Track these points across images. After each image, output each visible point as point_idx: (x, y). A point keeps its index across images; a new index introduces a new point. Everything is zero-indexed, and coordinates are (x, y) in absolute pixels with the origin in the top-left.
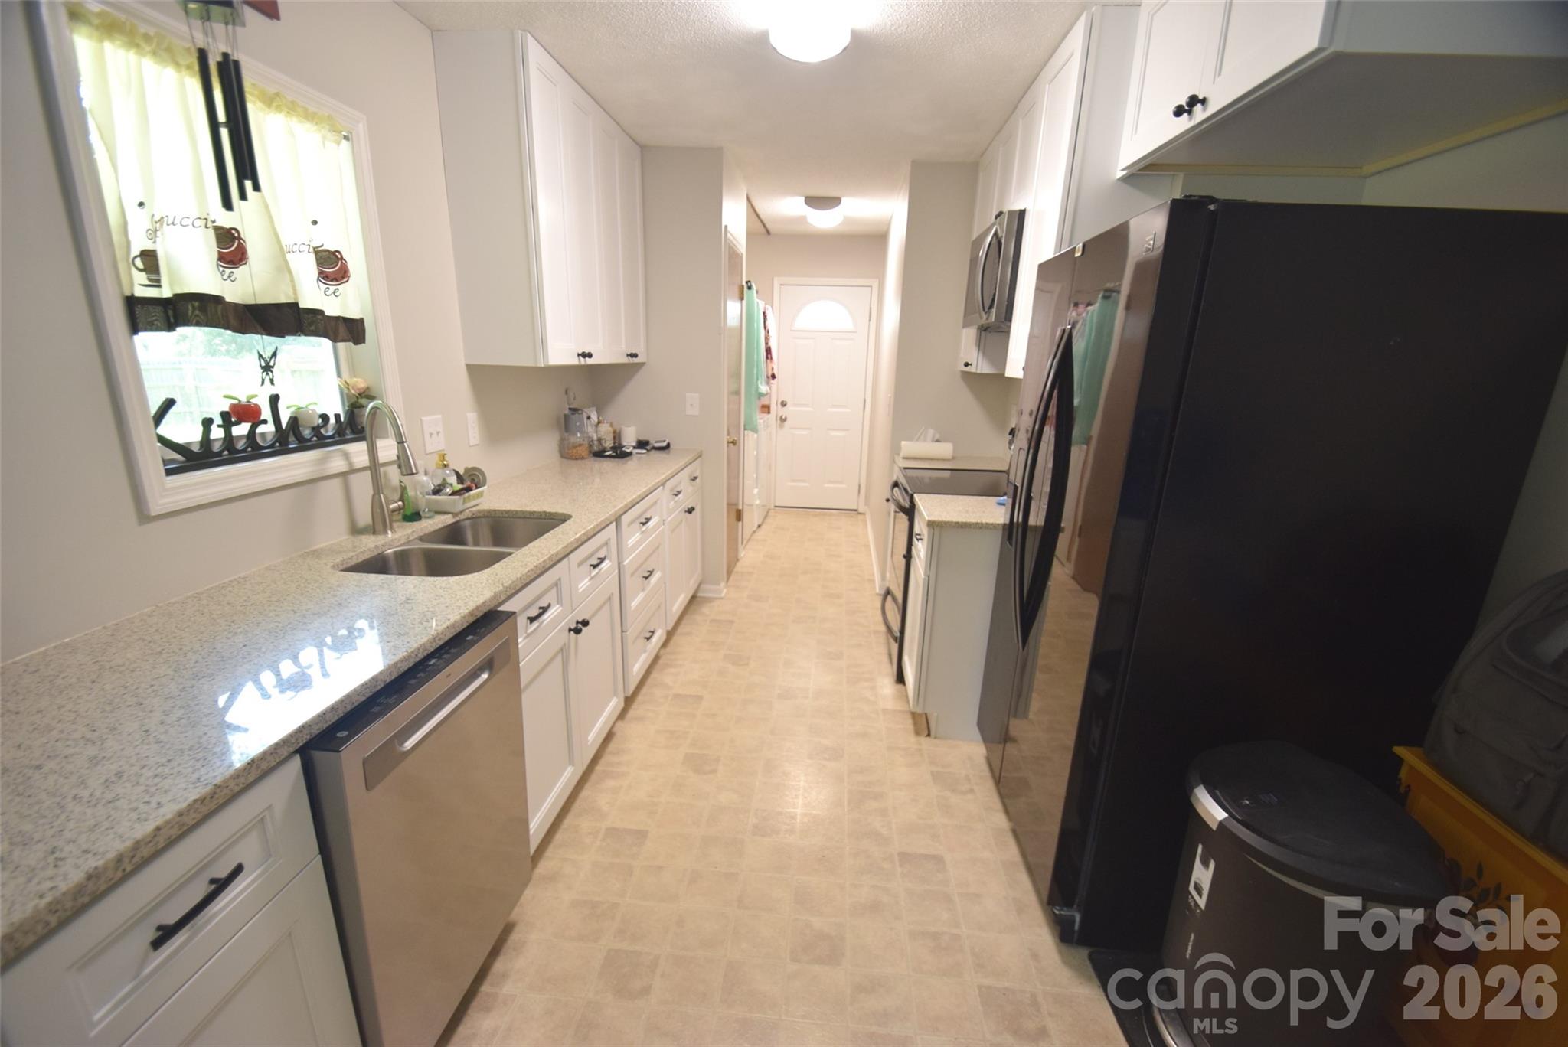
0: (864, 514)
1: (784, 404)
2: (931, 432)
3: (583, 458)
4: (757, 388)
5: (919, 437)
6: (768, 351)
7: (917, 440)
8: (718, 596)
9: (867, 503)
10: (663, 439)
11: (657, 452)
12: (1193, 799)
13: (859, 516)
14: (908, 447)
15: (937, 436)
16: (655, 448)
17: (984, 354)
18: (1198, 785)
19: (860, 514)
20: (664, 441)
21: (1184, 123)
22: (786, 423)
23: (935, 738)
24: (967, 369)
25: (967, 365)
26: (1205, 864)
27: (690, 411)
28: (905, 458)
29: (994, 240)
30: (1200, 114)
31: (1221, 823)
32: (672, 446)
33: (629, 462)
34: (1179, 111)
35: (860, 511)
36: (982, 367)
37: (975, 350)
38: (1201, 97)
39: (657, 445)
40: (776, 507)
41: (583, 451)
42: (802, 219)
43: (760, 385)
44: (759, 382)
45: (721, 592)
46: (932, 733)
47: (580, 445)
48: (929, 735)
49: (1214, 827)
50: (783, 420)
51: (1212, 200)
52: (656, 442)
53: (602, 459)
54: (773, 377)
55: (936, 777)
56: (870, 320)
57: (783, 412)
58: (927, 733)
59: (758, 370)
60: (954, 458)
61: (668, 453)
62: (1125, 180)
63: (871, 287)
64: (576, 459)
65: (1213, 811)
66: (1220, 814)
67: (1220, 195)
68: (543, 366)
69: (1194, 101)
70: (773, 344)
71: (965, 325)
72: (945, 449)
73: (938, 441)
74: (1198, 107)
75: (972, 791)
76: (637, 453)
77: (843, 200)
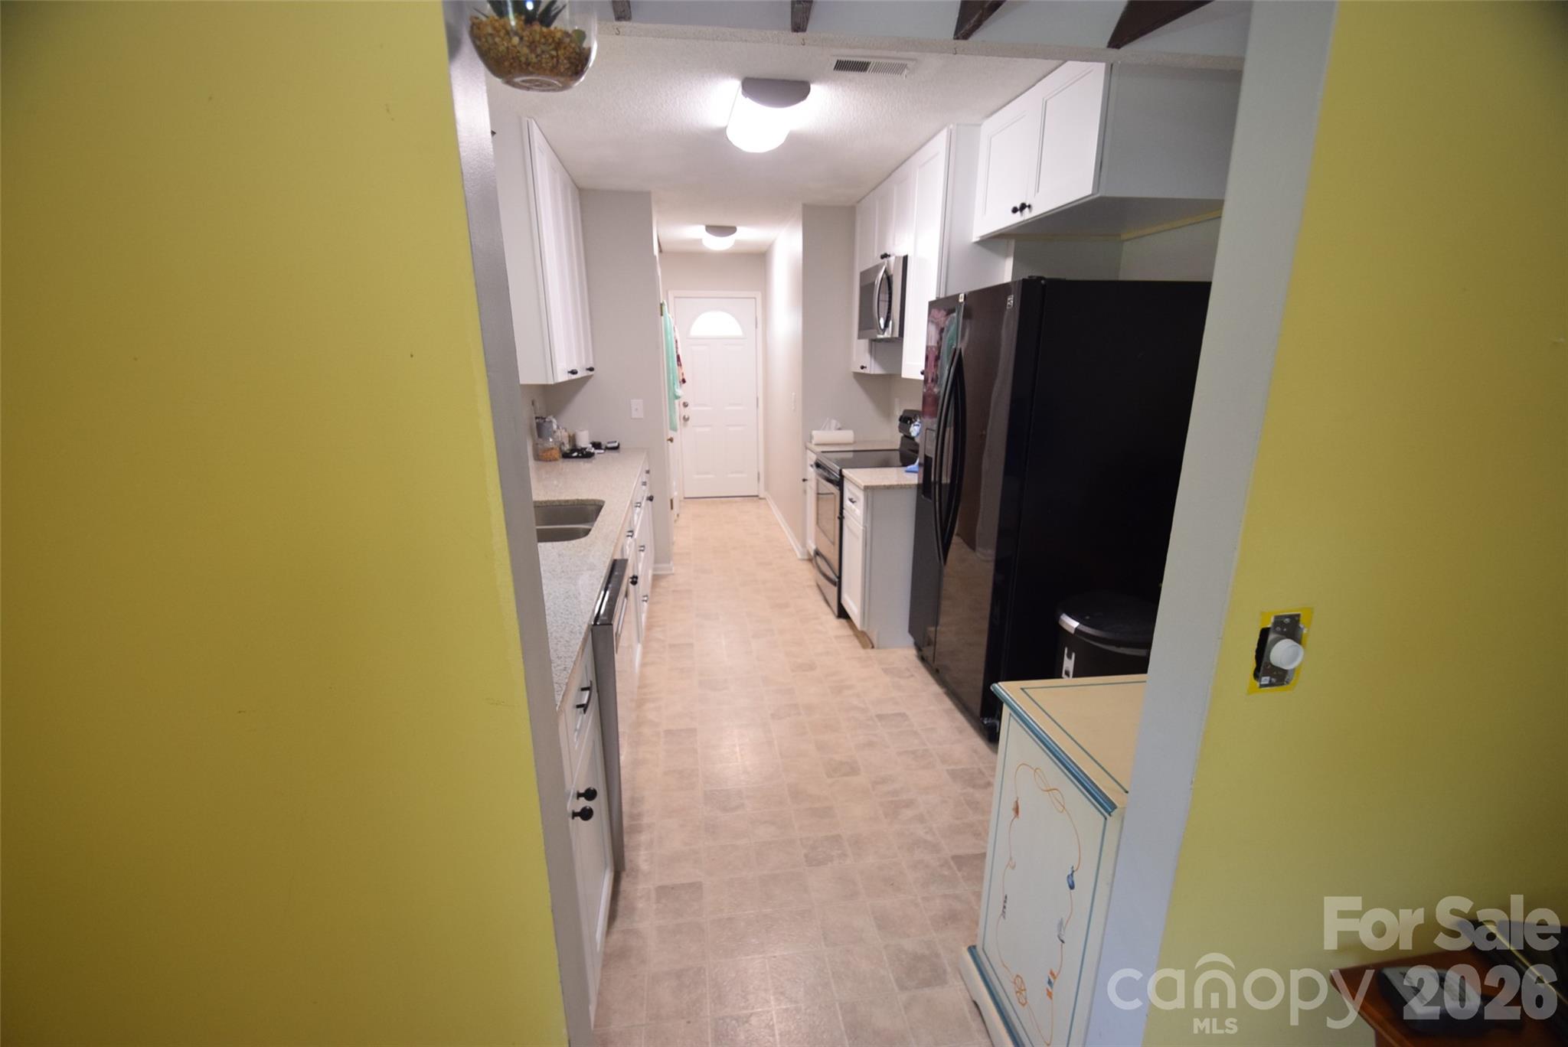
0: (764, 499)
1: (685, 405)
2: (834, 422)
3: (555, 460)
4: (674, 391)
5: (825, 426)
6: (678, 357)
7: (824, 429)
8: (669, 572)
9: (767, 488)
10: (613, 440)
11: (611, 451)
12: (1061, 623)
13: (760, 501)
14: (819, 435)
15: (839, 426)
16: (607, 448)
17: (875, 359)
18: (1061, 614)
19: (761, 499)
20: (615, 442)
21: (1018, 218)
22: (689, 422)
23: (878, 648)
24: (862, 371)
25: (862, 368)
26: (1069, 657)
27: (635, 415)
28: (817, 445)
29: (885, 276)
30: (1027, 215)
31: (1076, 629)
32: (621, 446)
33: (594, 461)
34: (1015, 210)
35: (761, 496)
36: (874, 369)
37: (868, 356)
38: (1027, 204)
39: (609, 445)
40: (685, 498)
41: (556, 454)
42: (699, 241)
43: (676, 390)
44: (676, 386)
45: (671, 570)
46: (875, 646)
47: (552, 449)
48: (873, 647)
49: (1073, 632)
50: (686, 419)
51: (1041, 278)
52: (609, 443)
53: (571, 460)
54: (684, 381)
55: (886, 671)
56: (756, 327)
57: (686, 412)
58: (871, 646)
59: (673, 377)
60: (855, 442)
61: (619, 452)
62: (978, 243)
63: (755, 298)
64: (550, 461)
65: (1071, 624)
66: (1075, 624)
67: (1047, 276)
68: (552, 383)
69: (1023, 207)
70: (680, 353)
71: (860, 337)
72: (847, 436)
73: (839, 429)
74: (1027, 210)
75: (912, 676)
76: (598, 453)
77: (738, 228)
